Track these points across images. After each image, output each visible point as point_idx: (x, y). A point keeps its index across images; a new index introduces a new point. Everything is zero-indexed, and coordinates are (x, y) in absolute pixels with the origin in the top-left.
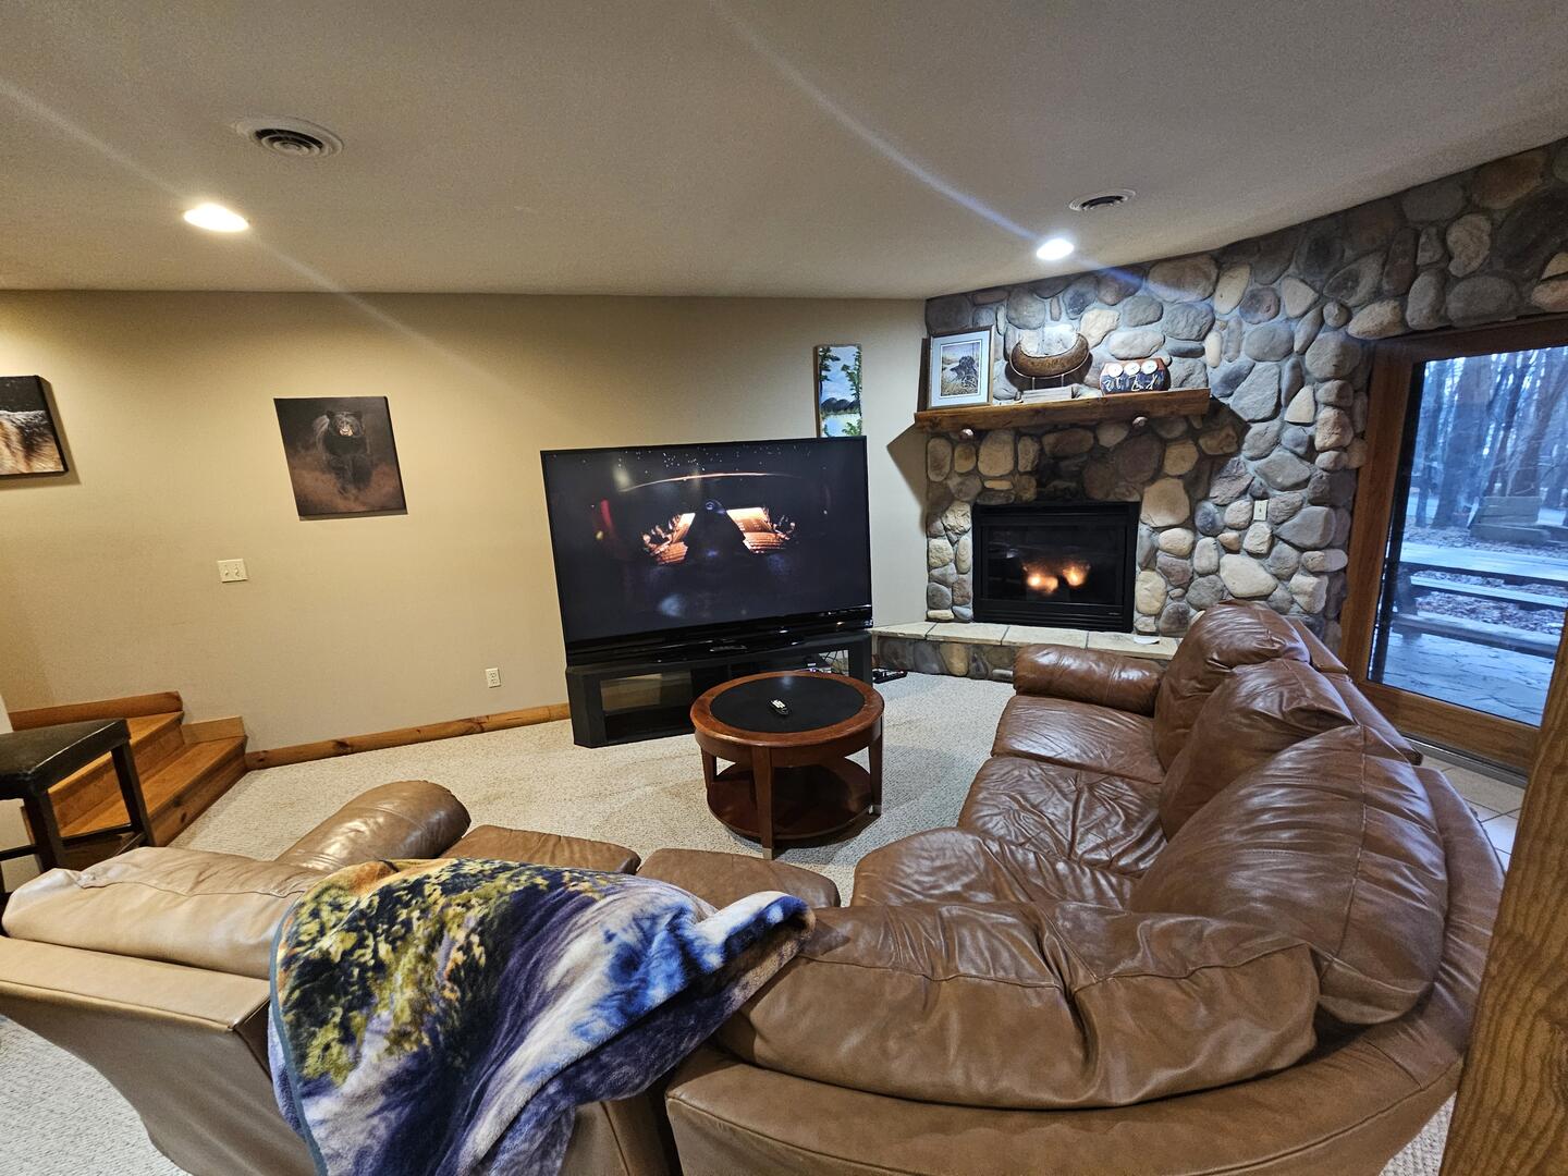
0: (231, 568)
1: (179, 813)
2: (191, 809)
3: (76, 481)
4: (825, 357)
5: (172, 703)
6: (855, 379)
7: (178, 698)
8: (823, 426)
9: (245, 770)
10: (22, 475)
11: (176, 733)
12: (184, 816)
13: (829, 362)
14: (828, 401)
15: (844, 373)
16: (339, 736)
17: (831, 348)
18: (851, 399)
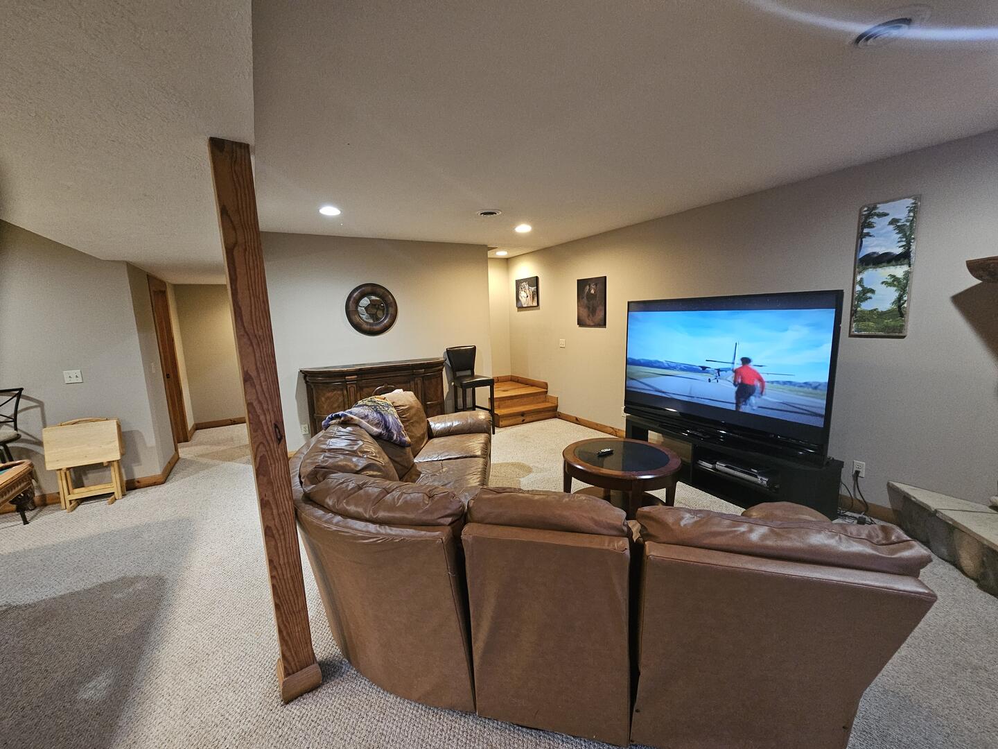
0: (562, 341)
1: (522, 418)
2: (527, 419)
3: (539, 309)
4: (870, 215)
5: (545, 386)
6: (906, 232)
7: (546, 384)
8: (858, 278)
9: (555, 417)
10: (531, 307)
11: (544, 396)
12: (523, 420)
13: (875, 219)
14: (868, 255)
15: (892, 227)
16: (578, 416)
17: (878, 206)
18: (898, 251)
